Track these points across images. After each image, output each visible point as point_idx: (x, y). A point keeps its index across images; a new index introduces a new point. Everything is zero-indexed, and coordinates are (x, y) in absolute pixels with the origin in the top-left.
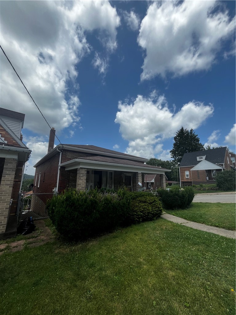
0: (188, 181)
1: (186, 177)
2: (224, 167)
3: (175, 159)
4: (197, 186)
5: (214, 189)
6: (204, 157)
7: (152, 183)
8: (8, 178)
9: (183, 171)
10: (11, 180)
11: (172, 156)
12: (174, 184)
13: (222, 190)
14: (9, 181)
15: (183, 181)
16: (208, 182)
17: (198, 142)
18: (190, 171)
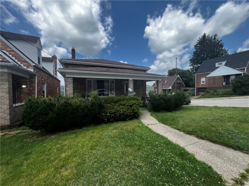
0: (203, 87)
1: (202, 83)
2: (245, 71)
3: (193, 67)
4: (210, 91)
5: (228, 94)
6: (224, 63)
7: (170, 90)
8: (4, 87)
9: (199, 78)
10: (6, 89)
11: (191, 64)
12: (191, 90)
13: (237, 94)
14: (4, 89)
15: (198, 87)
16: (224, 87)
17: (222, 48)
18: (206, 78)
